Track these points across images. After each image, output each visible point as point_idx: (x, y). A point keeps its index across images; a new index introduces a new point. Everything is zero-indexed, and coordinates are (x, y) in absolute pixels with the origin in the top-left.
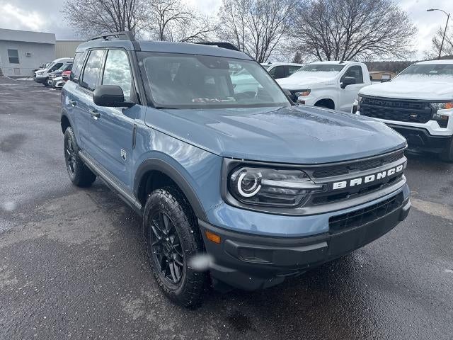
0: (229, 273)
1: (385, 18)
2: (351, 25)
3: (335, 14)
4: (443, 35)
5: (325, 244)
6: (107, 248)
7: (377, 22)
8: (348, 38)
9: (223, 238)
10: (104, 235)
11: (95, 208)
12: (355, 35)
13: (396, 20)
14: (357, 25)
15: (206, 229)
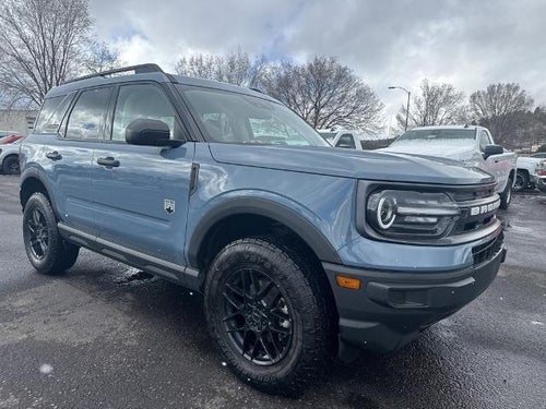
0: (369, 329)
1: (353, 92)
2: (318, 99)
3: (301, 88)
4: (407, 112)
5: (472, 280)
6: (135, 343)
7: (343, 97)
8: (317, 113)
9: (364, 281)
10: (121, 327)
11: (89, 297)
12: (322, 111)
13: (364, 95)
14: (325, 99)
15: (337, 274)
